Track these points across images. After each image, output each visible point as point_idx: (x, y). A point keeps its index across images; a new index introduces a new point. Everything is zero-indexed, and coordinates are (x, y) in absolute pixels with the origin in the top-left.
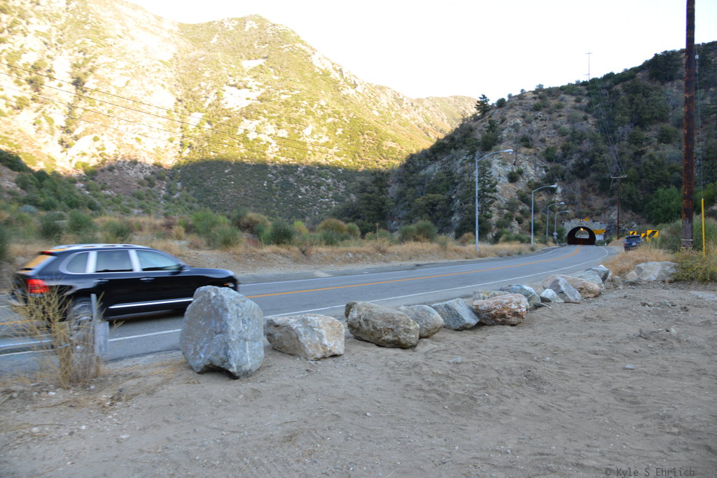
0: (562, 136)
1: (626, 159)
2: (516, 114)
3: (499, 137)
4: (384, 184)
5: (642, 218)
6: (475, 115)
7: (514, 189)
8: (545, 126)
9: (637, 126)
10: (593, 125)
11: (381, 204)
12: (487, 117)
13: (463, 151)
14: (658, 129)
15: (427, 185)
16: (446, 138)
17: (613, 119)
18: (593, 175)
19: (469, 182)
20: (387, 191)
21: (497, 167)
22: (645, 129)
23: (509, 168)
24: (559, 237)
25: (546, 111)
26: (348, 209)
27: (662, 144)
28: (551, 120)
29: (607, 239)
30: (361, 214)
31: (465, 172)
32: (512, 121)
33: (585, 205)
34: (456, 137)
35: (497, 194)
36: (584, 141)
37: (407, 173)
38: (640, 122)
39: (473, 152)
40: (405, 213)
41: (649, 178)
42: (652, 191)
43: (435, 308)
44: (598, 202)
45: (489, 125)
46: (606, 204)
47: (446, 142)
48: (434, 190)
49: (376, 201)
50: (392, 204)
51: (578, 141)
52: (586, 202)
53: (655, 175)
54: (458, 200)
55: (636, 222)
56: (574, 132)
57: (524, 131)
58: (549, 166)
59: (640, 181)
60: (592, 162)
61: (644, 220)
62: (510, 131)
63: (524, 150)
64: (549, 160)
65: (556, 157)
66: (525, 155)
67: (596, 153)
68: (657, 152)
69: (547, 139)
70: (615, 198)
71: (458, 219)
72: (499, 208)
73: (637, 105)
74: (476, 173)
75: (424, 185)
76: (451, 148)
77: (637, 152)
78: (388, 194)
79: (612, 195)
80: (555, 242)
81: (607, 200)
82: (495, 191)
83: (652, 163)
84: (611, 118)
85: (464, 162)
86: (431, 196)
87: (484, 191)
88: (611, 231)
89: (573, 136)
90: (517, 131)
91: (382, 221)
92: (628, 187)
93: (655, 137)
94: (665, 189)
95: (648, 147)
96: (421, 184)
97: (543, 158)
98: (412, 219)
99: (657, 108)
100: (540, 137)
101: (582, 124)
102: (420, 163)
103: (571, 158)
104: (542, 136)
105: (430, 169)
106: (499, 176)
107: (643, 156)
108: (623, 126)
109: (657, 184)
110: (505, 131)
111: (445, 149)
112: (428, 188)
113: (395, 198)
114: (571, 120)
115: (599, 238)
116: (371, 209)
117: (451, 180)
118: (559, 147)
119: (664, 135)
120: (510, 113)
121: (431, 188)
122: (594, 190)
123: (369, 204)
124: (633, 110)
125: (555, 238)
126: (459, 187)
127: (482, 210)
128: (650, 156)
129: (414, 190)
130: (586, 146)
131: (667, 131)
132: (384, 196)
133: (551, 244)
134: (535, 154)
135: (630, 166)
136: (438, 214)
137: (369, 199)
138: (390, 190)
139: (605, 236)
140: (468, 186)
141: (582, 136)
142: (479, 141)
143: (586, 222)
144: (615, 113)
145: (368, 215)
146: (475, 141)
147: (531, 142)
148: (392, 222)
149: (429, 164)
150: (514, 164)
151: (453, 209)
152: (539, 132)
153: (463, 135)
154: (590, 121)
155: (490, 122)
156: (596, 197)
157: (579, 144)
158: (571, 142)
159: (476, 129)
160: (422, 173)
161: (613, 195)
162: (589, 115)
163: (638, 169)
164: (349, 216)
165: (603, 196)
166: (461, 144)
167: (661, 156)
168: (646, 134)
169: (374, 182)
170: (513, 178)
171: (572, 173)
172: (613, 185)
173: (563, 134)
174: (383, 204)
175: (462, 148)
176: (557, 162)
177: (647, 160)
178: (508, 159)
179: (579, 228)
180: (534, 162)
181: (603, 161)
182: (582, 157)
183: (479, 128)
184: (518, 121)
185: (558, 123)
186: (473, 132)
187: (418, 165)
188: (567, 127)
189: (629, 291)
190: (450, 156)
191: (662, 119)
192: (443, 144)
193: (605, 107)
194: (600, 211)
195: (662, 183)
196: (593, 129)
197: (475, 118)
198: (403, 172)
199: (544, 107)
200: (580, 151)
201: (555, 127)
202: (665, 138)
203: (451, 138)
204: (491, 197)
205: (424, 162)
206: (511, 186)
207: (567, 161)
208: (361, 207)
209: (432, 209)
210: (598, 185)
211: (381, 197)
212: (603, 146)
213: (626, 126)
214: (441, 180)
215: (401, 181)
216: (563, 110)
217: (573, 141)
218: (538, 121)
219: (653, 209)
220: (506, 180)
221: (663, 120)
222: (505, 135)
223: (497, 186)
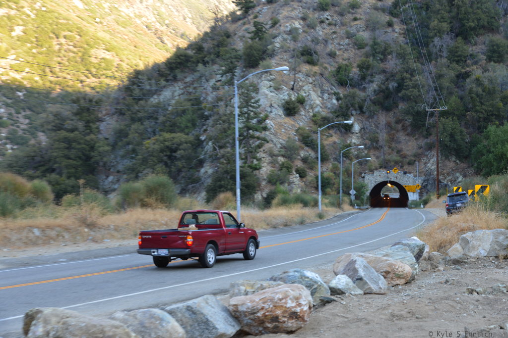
0: (359, 49)
1: (446, 83)
2: (293, 14)
3: (269, 47)
4: (93, 116)
5: (469, 167)
6: (233, 14)
7: (293, 126)
8: (334, 33)
9: (460, 38)
10: (400, 34)
11: (87, 148)
12: (252, 17)
13: (216, 67)
14: (487, 42)
15: (161, 119)
16: (191, 46)
17: (427, 27)
18: (402, 106)
19: (225, 115)
20: (98, 128)
21: (267, 92)
22: (470, 42)
23: (285, 95)
24: (357, 197)
25: (336, 12)
26: (33, 158)
27: (492, 63)
28: (343, 24)
29: (424, 198)
30: (56, 166)
31: (219, 99)
32: (288, 25)
33: (392, 150)
34: (206, 46)
35: (267, 133)
36: (389, 57)
37: (129, 100)
38: (463, 32)
39: (231, 70)
40: (127, 163)
41: (477, 111)
42: (480, 129)
43: (171, 313)
44: (410, 145)
45: (254, 29)
46: (421, 148)
47: (190, 52)
48: (173, 127)
49: (79, 144)
50: (107, 148)
51: (382, 57)
52: (393, 145)
53: (483, 107)
54: (210, 143)
55: (461, 173)
56: (375, 44)
57: (305, 40)
58: (342, 92)
59: (465, 115)
60: (400, 87)
61: (472, 170)
62: (285, 40)
63: (306, 68)
64: (342, 83)
65: (351, 80)
66: (308, 75)
67: (405, 74)
68: (486, 74)
69: (338, 53)
70: (432, 139)
71: (210, 171)
72: (272, 155)
73: (458, 7)
74: (236, 101)
75: (157, 119)
76: (198, 62)
77: (460, 74)
78: (99, 132)
79: (428, 135)
80: (352, 204)
81: (422, 142)
82: (265, 129)
83: (480, 90)
84: (424, 25)
85: (218, 84)
86: (167, 136)
87: (249, 128)
88: (429, 187)
89: (375, 50)
90: (295, 39)
91: (91, 176)
92: (449, 123)
93: (483, 53)
94: (498, 127)
95: (474, 67)
96: (152, 117)
97: (333, 80)
98: (139, 172)
99: (484, 12)
100: (328, 50)
101: (386, 32)
102: (151, 85)
103: (372, 82)
104: (331, 47)
105: (166, 94)
106: (271, 106)
107: (468, 80)
108: (440, 37)
109: (487, 120)
110: (278, 39)
111: (189, 64)
112: (164, 123)
113: (111, 140)
114: (371, 26)
115: (412, 197)
116: (72, 156)
117: (199, 112)
118: (355, 65)
119: (494, 51)
120: (284, 12)
121: (168, 124)
122: (404, 128)
123: (67, 148)
124: (453, 14)
125: (353, 198)
126: (210, 122)
127: (246, 158)
128: (477, 80)
129: (142, 127)
130: (392, 64)
131: (497, 45)
132: (92, 136)
133: (347, 207)
134: (321, 75)
135: (451, 94)
136: (179, 164)
137: (69, 142)
138: (103, 126)
139: (421, 194)
140: (224, 121)
141: (386, 50)
142: (240, 53)
143: (395, 175)
144: (429, 18)
145: (67, 167)
146: (234, 53)
147: (315, 57)
148: (107, 177)
149: (164, 87)
150: (292, 89)
151: (202, 157)
152: (326, 41)
153: (215, 42)
154: (397, 28)
155: (256, 24)
156: (407, 138)
157: (382, 60)
158: (371, 58)
159: (236, 34)
160: (154, 100)
161: (431, 135)
162: (395, 20)
163: (461, 98)
164: (36, 168)
165: (417, 136)
166: (212, 56)
167: (491, 81)
168: (471, 49)
169: (76, 114)
170: (290, 110)
171: (374, 103)
172: (429, 121)
173: (360, 46)
174: (92, 148)
175: (214, 63)
176: (352, 86)
177: (474, 85)
178: (283, 81)
179: (384, 184)
180: (321, 87)
181: (416, 86)
182: (387, 80)
183: (240, 34)
184: (297, 24)
185: (353, 30)
186: (229, 40)
187: (148, 87)
188: (365, 35)
189: (452, 274)
190: (197, 74)
191: (491, 28)
192: (185, 56)
193: (417, 8)
194: (413, 159)
195: (493, 118)
196: (401, 39)
197: (234, 18)
198: (124, 99)
199: (333, 5)
200: (384, 72)
201: (349, 36)
202: (497, 55)
203: (197, 46)
204: (258, 138)
205: (157, 84)
206: (288, 121)
207: (366, 86)
208: (55, 154)
209: (170, 157)
210: (409, 120)
211: (88, 138)
212: (415, 65)
213: (445, 36)
214: (184, 112)
215: (121, 113)
216: (360, 10)
217: (374, 56)
218: (325, 25)
219: (483, 155)
220: (281, 112)
221: (493, 29)
222: (277, 45)
223: (268, 121)
